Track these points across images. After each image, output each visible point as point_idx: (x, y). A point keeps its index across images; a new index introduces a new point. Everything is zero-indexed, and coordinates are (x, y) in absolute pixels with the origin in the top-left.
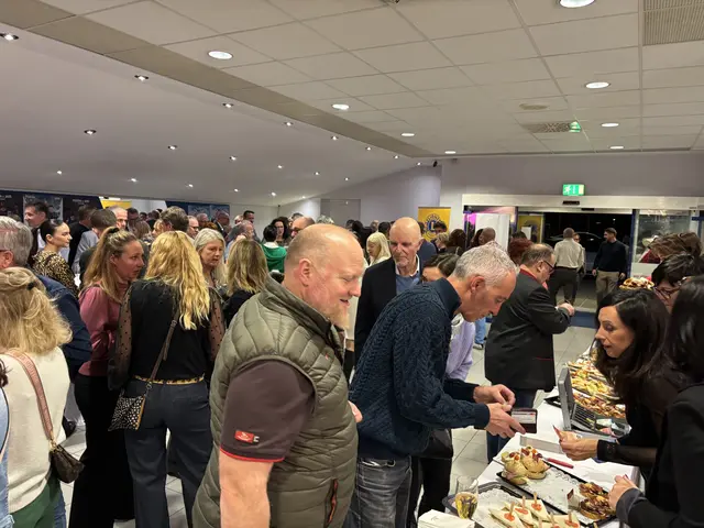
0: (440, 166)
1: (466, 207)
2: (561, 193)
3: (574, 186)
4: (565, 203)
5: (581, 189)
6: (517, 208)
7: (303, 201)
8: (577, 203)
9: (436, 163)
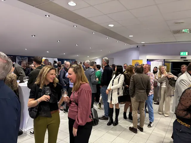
0: (139, 47)
1: (147, 60)
2: (180, 55)
3: (184, 52)
4: (181, 58)
5: (187, 53)
6: (164, 60)
7: (96, 59)
8: (186, 58)
9: (138, 46)
